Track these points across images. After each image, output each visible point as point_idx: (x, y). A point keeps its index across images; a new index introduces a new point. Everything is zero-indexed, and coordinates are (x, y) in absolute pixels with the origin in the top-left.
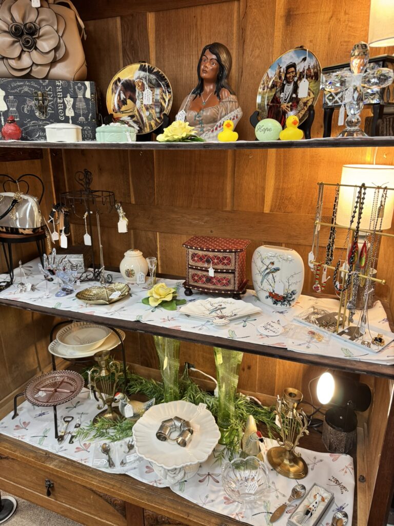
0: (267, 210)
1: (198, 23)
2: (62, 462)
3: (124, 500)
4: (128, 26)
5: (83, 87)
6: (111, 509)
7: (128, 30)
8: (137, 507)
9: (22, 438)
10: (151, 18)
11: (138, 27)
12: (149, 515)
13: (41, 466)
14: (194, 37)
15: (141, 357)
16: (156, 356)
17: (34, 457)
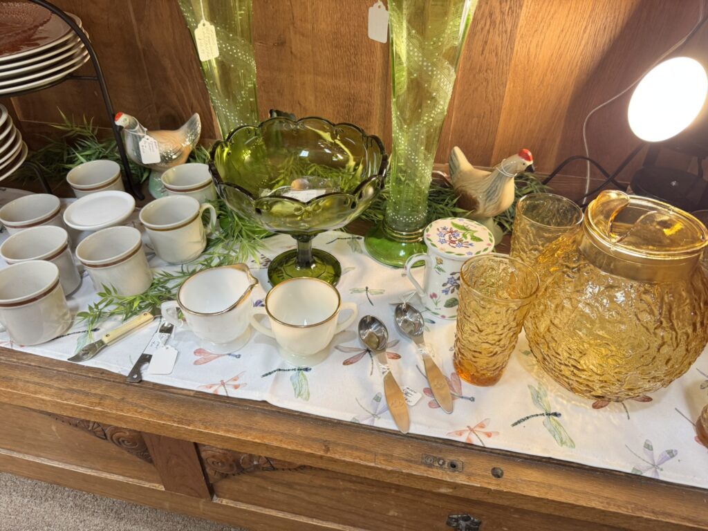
6: (113, 449)
8: (179, 442)
12: (215, 457)
15: (157, 109)
16: (195, 103)
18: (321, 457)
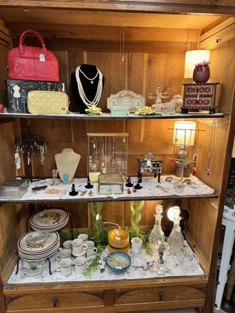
0: (141, 141)
1: (110, 59)
2: (62, 284)
3: (104, 289)
4: (72, 55)
5: (61, 86)
6: (95, 298)
7: (72, 57)
9: (30, 281)
10: (85, 54)
11: (78, 57)
12: (118, 292)
13: (50, 291)
14: (107, 65)
15: (75, 224)
16: (85, 221)
17: (44, 288)
18: (138, 285)
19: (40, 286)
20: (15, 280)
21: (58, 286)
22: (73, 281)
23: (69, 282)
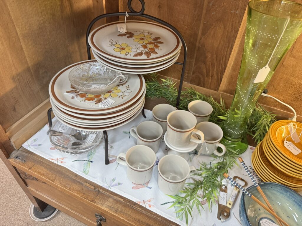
2: (118, 202)
9: (62, 162)
15: (193, 73)
16: (215, 74)
17: (79, 192)
19: (75, 181)
20: (39, 145)
21: (108, 203)
22: (144, 206)
23: (135, 204)
